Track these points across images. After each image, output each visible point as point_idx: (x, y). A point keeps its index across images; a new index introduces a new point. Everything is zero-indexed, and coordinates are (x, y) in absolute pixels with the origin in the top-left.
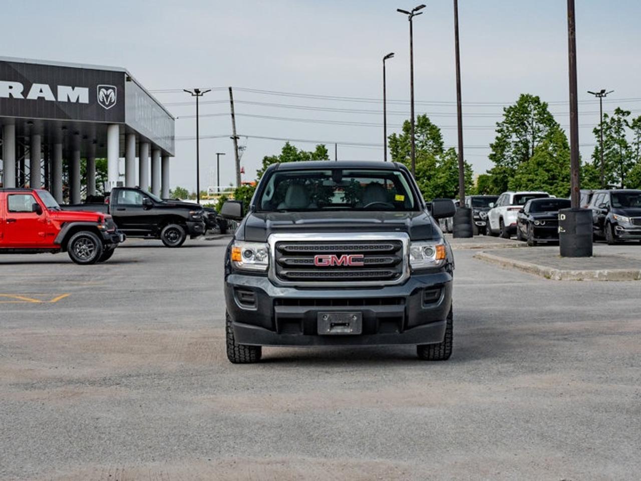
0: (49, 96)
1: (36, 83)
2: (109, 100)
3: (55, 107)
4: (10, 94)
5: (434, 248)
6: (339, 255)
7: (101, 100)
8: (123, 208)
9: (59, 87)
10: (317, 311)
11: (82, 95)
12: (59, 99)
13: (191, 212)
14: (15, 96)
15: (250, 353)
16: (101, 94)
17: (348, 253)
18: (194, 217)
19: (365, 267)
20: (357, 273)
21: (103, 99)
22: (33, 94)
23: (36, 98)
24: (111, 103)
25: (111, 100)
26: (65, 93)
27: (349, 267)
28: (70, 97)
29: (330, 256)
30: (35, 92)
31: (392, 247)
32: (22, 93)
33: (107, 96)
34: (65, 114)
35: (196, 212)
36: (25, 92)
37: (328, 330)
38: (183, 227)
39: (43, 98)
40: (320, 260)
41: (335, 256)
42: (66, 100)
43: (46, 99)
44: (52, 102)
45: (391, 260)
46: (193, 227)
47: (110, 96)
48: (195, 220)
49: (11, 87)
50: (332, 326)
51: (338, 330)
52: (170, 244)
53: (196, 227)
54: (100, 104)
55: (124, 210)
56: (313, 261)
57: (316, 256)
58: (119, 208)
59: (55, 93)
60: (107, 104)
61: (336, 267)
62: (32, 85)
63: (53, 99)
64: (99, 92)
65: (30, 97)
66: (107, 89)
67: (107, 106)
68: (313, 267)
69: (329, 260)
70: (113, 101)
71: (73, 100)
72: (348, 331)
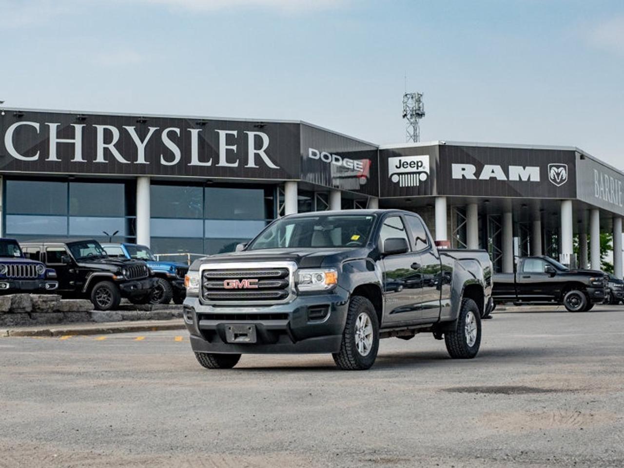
0: (500, 176)
1: (487, 164)
2: (560, 177)
3: (507, 186)
4: (463, 175)
5: (323, 275)
6: (241, 280)
7: (553, 178)
8: (528, 275)
9: (510, 167)
10: (224, 324)
11: (533, 173)
12: (511, 179)
13: (591, 279)
14: (468, 177)
15: (210, 359)
16: (552, 173)
17: (247, 278)
18: (595, 283)
19: (259, 289)
20: (254, 294)
21: (554, 177)
22: (486, 174)
23: (488, 178)
24: (562, 181)
25: (562, 177)
26: (517, 173)
27: (248, 289)
28: (521, 176)
29: (234, 281)
30: (487, 173)
31: (280, 272)
32: (475, 174)
33: (558, 174)
34: (517, 192)
35: (597, 279)
36: (478, 173)
37: (233, 339)
38: (583, 292)
39: (495, 178)
40: (228, 284)
41: (238, 280)
42: (518, 179)
43: (498, 179)
44: (503, 181)
45: (279, 283)
46: (593, 293)
47: (561, 174)
48: (595, 287)
49: (463, 169)
50: (236, 336)
51: (241, 340)
52: (572, 309)
53: (597, 293)
54: (551, 181)
55: (529, 277)
56: (223, 285)
57: (226, 281)
58: (525, 275)
59: (506, 173)
60: (558, 181)
61: (238, 289)
62: (483, 166)
63: (505, 179)
64: (550, 170)
65: (481, 178)
66: (558, 167)
67: (558, 183)
68: (224, 289)
69: (234, 284)
70: (564, 178)
71: (525, 179)
72: (246, 340)
